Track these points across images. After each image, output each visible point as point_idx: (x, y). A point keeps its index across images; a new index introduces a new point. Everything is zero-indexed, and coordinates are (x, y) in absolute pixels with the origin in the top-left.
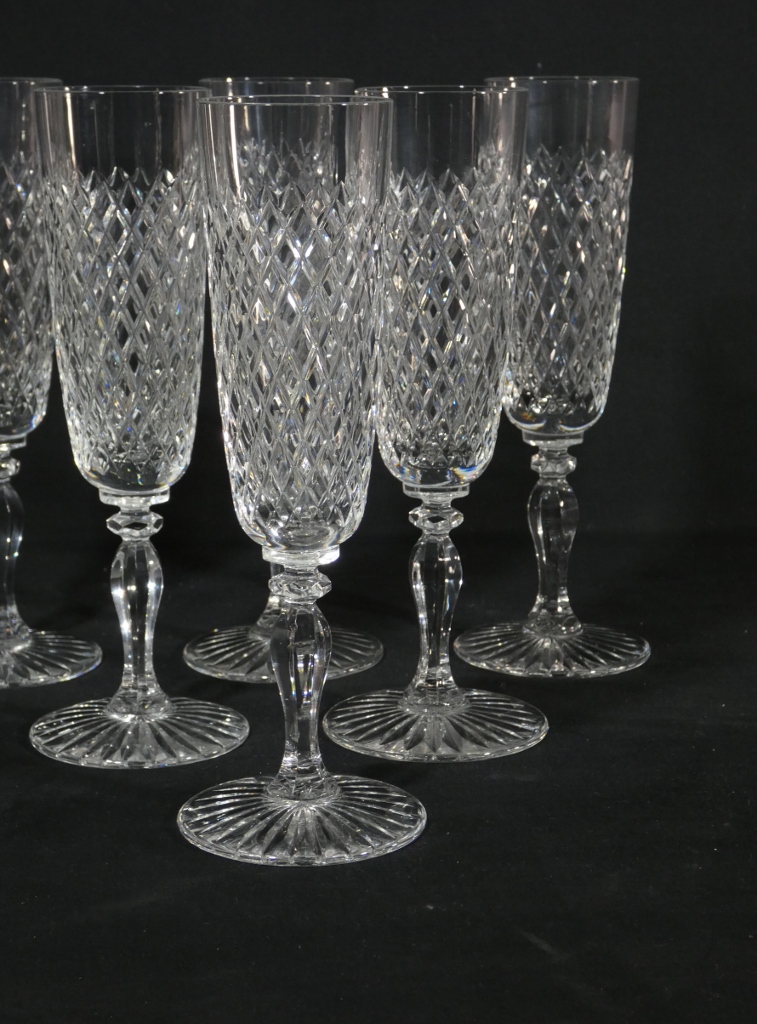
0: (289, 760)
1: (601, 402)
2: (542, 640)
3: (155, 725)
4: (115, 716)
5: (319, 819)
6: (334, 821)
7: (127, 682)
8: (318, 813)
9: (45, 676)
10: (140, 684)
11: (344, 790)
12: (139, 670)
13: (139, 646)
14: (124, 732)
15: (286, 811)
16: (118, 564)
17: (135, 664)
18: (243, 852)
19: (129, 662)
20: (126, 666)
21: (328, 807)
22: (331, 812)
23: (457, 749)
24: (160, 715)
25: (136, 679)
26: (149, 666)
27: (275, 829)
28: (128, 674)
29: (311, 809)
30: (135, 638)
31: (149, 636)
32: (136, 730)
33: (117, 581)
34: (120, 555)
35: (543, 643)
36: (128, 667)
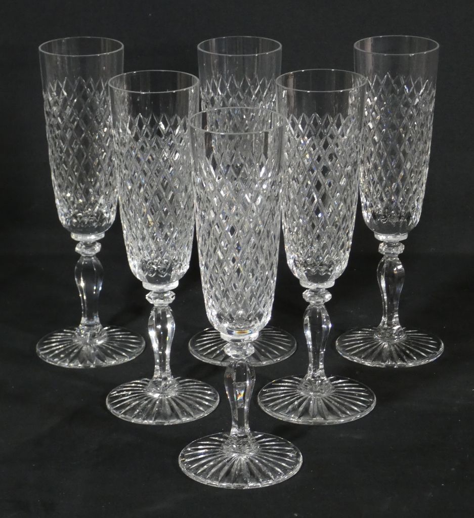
0: (234, 431)
1: (416, 218)
2: (384, 343)
3: (170, 399)
4: (150, 394)
5: (247, 463)
6: (255, 464)
7: (157, 374)
8: (248, 461)
9: (115, 361)
10: (163, 376)
11: (261, 446)
12: (163, 368)
13: (163, 357)
14: (155, 403)
15: (232, 458)
16: (152, 317)
17: (160, 366)
18: (209, 481)
19: (157, 364)
20: (156, 366)
21: (252, 457)
22: (254, 459)
23: (325, 419)
24: (172, 394)
25: (161, 373)
26: (168, 367)
27: (226, 468)
28: (157, 370)
29: (243, 458)
30: (160, 352)
31: (168, 352)
32: (161, 401)
33: (152, 326)
34: (153, 313)
35: (384, 345)
36: (157, 367)
